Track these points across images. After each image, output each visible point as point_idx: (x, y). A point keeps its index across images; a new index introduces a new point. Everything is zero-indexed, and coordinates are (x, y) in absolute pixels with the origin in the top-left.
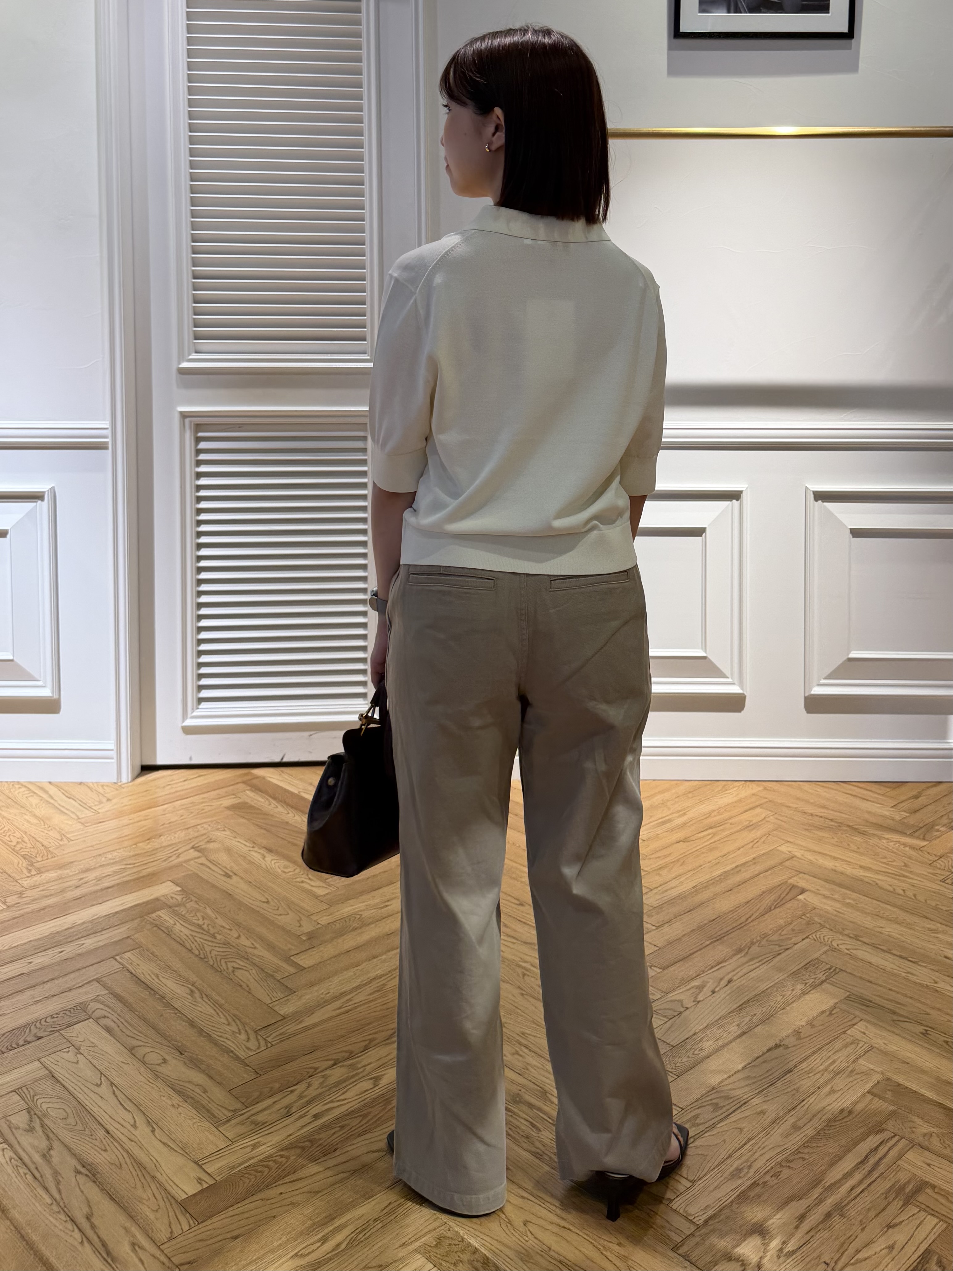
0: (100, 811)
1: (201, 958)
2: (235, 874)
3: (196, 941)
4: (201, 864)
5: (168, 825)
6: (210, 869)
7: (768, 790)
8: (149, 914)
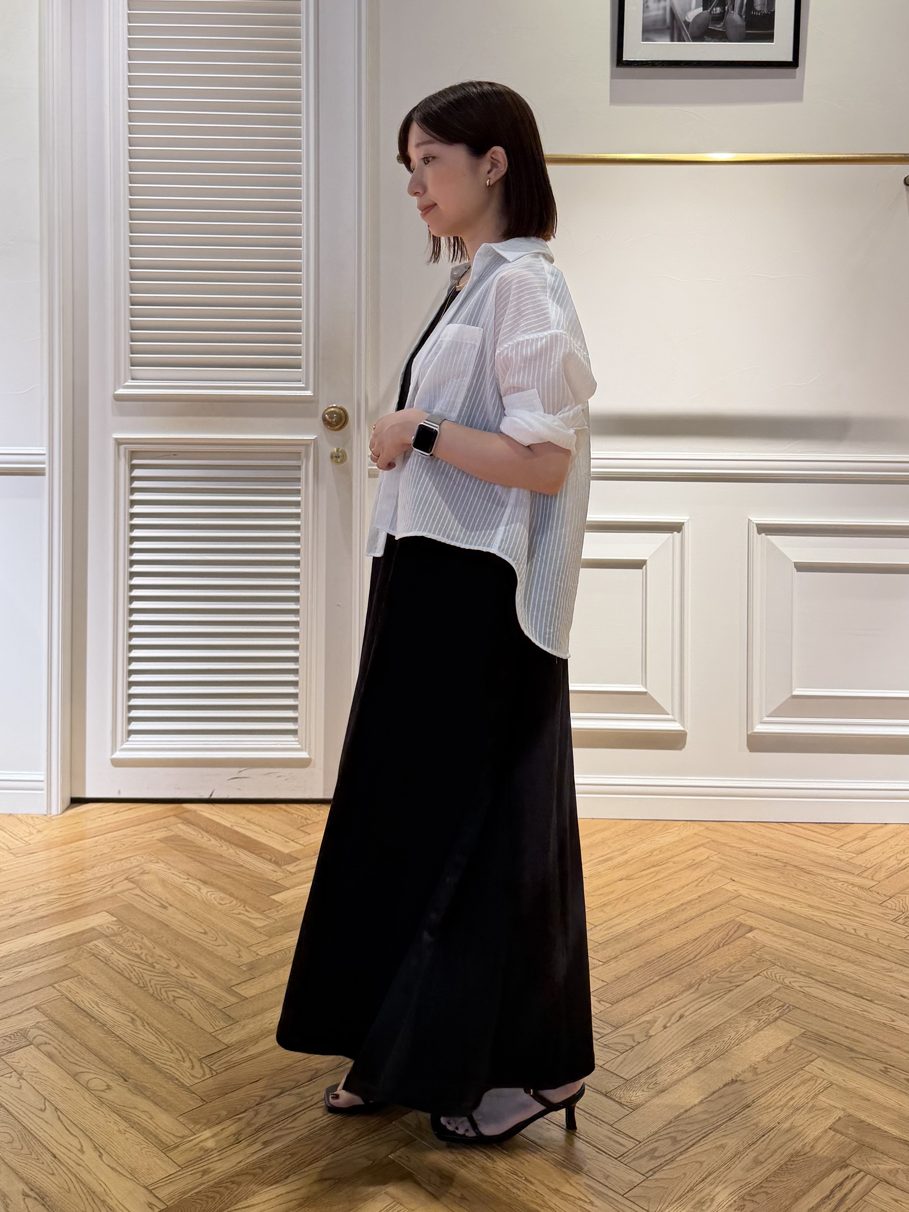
0: (30, 842)
1: (140, 987)
2: (171, 905)
3: (134, 970)
4: (136, 895)
5: (99, 857)
6: (145, 900)
7: (710, 830)
8: (86, 943)
